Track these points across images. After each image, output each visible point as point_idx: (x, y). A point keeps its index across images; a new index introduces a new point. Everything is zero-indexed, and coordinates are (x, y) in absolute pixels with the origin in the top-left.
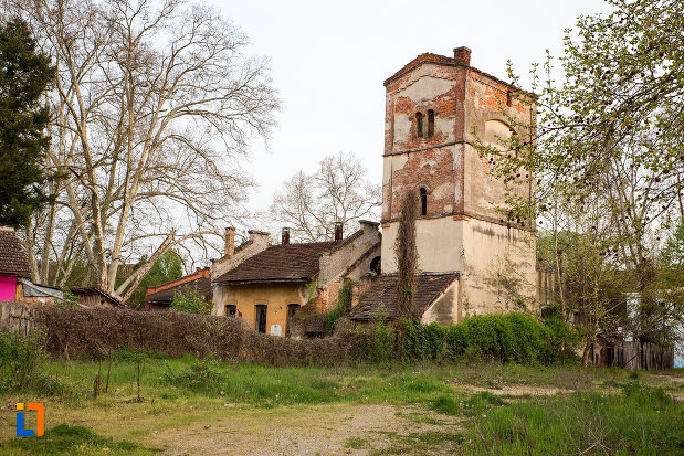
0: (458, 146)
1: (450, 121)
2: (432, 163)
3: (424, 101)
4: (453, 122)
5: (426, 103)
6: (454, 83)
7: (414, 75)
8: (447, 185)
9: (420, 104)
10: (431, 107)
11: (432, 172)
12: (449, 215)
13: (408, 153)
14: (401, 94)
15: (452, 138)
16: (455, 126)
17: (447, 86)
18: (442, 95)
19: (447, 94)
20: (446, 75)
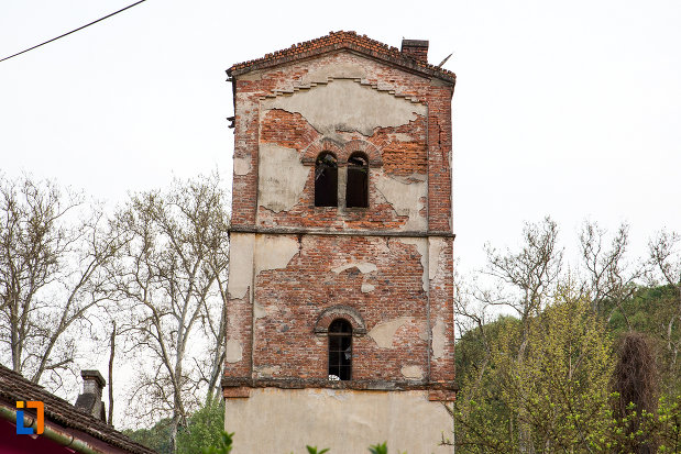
0: (436, 243)
1: (412, 187)
2: (366, 268)
3: (340, 129)
4: (420, 190)
5: (347, 137)
6: (421, 110)
7: (315, 71)
8: (407, 320)
9: (333, 135)
10: (363, 148)
11: (367, 288)
12: (417, 388)
13: (300, 235)
14: (280, 103)
15: (418, 223)
16: (427, 200)
17: (402, 113)
18: (391, 129)
19: (402, 129)
20: (400, 90)
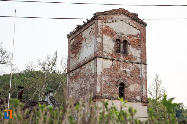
0: (143, 66)
1: (137, 51)
2: (128, 70)
3: (121, 34)
4: (139, 52)
5: (123, 36)
6: (139, 32)
7: (116, 17)
8: (137, 84)
10: (127, 39)
11: (128, 75)
12: (139, 102)
13: (113, 60)
14: (107, 24)
15: (139, 60)
16: (141, 55)
17: (135, 32)
18: (132, 35)
19: (135, 36)
20: (135, 26)
